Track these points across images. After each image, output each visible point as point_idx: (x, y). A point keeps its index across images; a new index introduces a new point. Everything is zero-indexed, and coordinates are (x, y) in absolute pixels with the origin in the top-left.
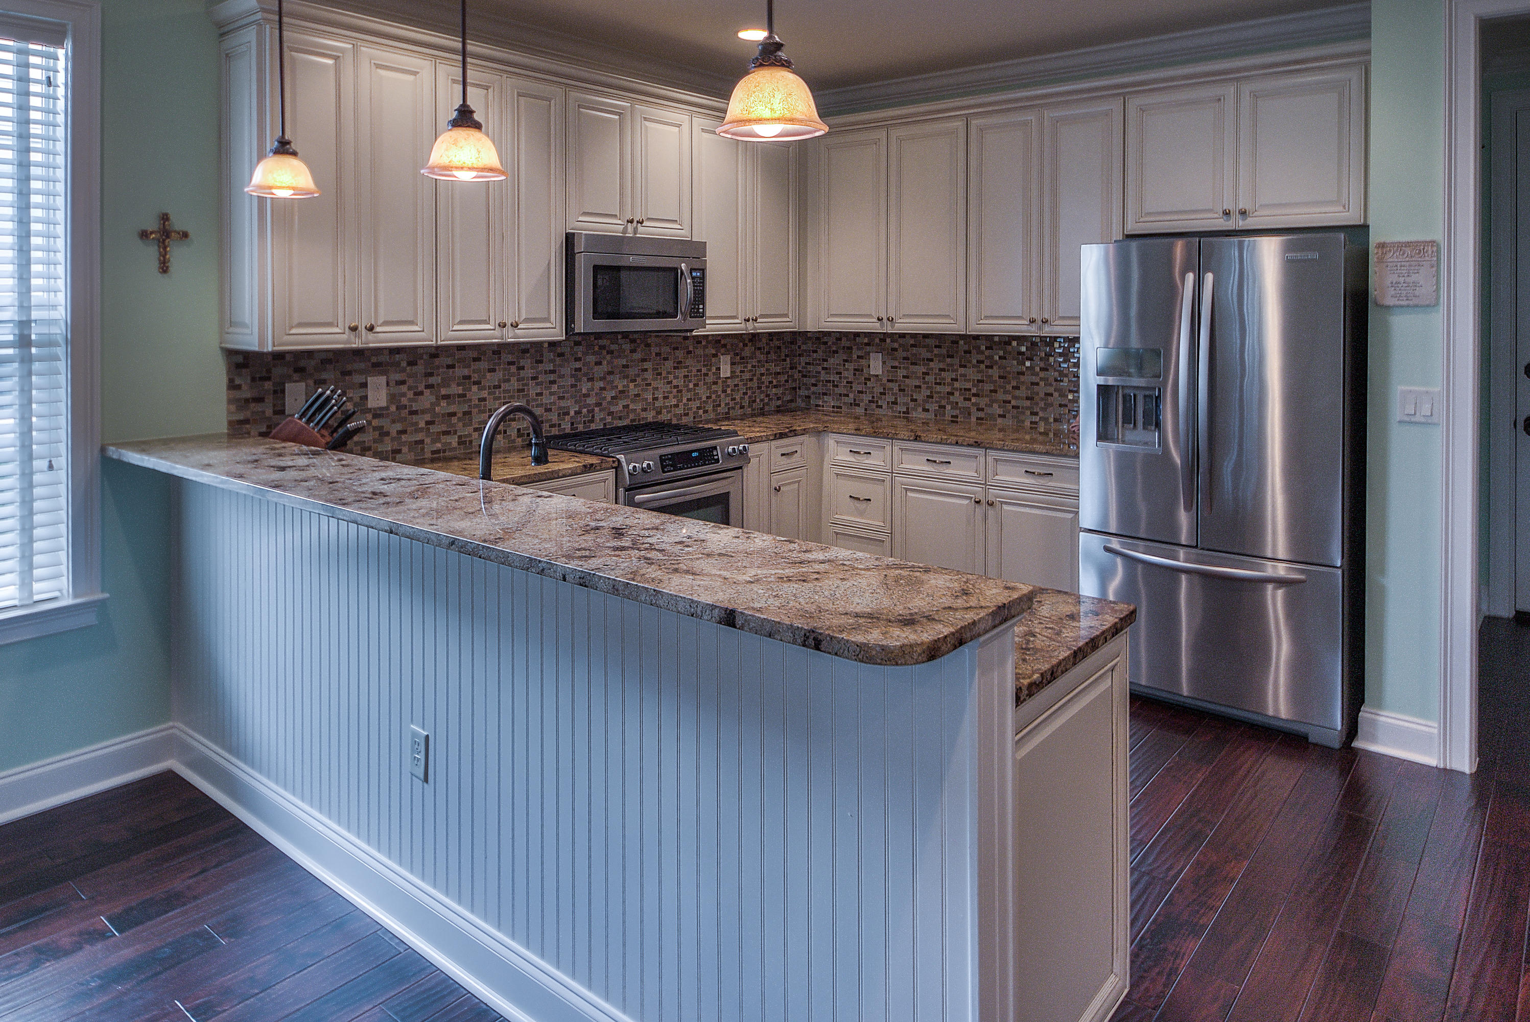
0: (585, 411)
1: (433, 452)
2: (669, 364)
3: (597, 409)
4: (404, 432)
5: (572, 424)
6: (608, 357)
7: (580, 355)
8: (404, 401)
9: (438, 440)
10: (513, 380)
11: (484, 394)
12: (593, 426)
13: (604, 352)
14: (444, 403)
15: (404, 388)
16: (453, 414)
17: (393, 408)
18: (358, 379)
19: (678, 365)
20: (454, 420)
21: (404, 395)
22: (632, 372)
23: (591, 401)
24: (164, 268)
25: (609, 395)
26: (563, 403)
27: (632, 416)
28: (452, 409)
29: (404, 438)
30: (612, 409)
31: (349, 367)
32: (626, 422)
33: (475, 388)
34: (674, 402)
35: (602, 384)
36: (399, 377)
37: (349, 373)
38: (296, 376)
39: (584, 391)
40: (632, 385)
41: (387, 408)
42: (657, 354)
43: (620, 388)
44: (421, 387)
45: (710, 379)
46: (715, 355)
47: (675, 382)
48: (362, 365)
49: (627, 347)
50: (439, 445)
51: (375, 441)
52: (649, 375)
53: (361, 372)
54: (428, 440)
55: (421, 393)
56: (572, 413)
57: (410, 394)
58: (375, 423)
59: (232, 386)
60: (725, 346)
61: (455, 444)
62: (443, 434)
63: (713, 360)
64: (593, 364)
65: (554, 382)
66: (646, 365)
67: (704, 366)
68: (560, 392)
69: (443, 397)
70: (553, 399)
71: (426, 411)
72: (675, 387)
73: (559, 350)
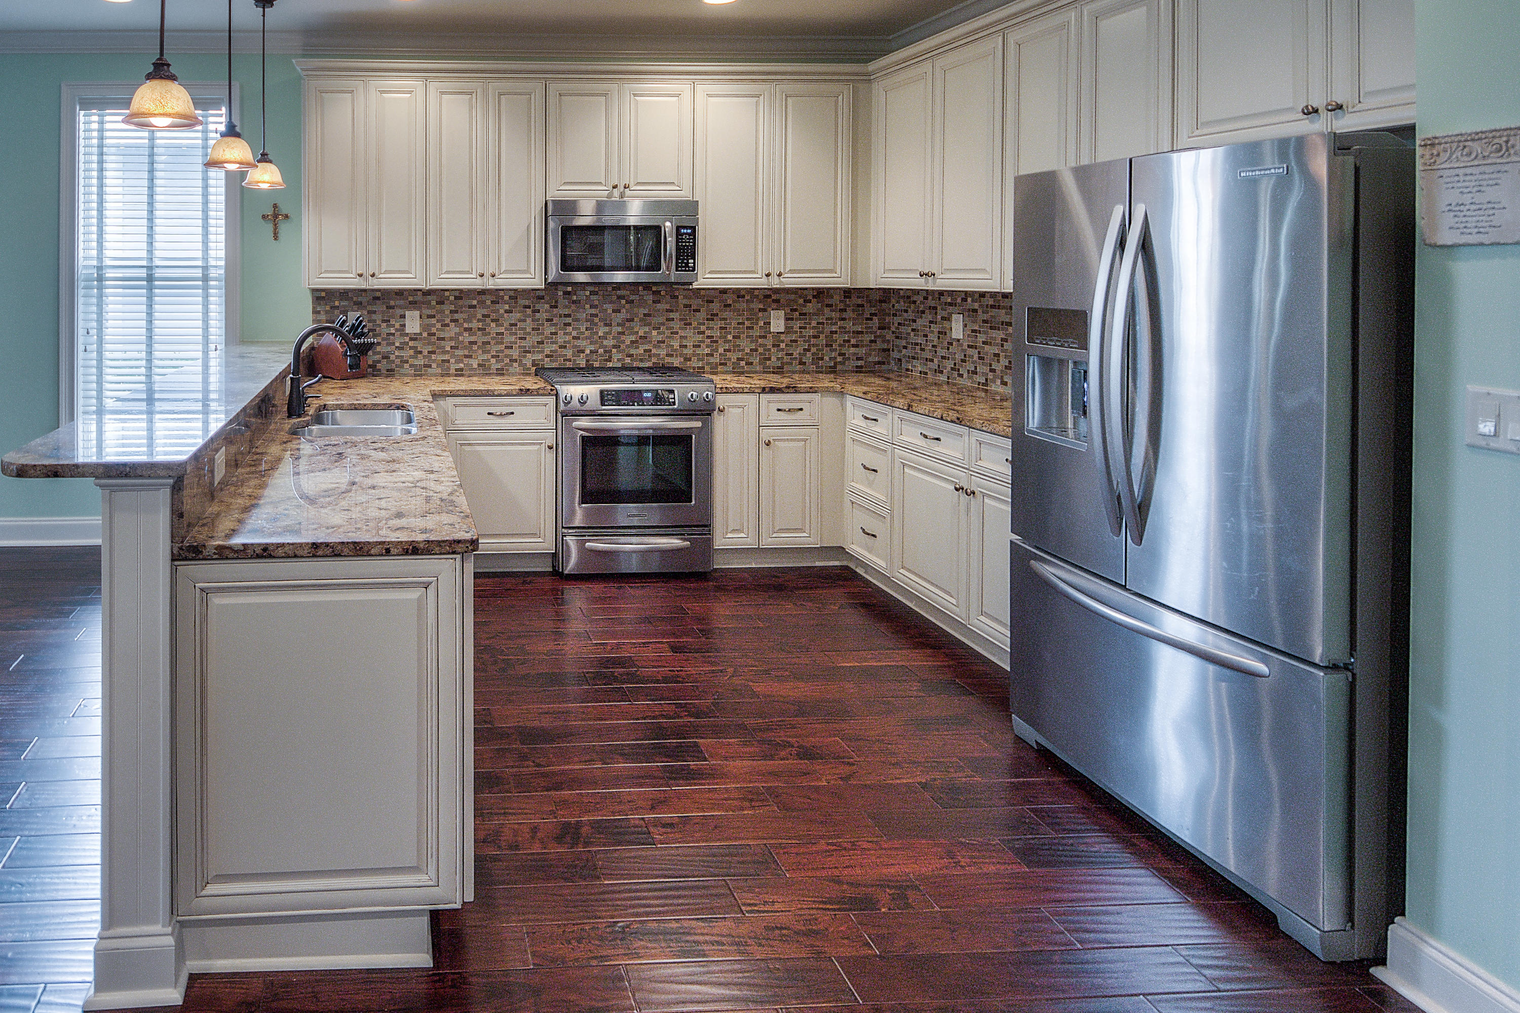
0: (601, 351)
1: (456, 370)
2: (702, 315)
3: (614, 350)
4: (433, 352)
5: (587, 361)
6: (628, 306)
7: (596, 303)
8: (434, 330)
9: (462, 361)
10: (529, 320)
11: (502, 330)
12: (610, 365)
13: (623, 302)
14: (466, 334)
15: (433, 321)
16: (475, 343)
17: (425, 335)
18: (399, 312)
19: (712, 317)
20: (475, 347)
21: (434, 326)
22: (655, 320)
23: (609, 343)
24: (276, 237)
25: (628, 339)
26: (577, 343)
27: (654, 360)
28: (472, 339)
29: (433, 357)
30: (632, 351)
31: (392, 303)
32: (647, 364)
33: (493, 325)
34: (707, 351)
35: (620, 329)
36: (429, 312)
37: (392, 307)
38: (355, 307)
39: (600, 334)
40: (654, 333)
41: (421, 334)
42: (686, 306)
43: (641, 333)
44: (447, 321)
45: (757, 332)
46: (764, 310)
47: (708, 333)
48: (402, 302)
49: (650, 298)
50: (462, 365)
51: (411, 357)
52: (676, 325)
53: (401, 307)
54: (452, 361)
55: (447, 325)
56: (588, 352)
57: (439, 325)
58: (411, 344)
59: (315, 312)
60: (777, 301)
61: (475, 366)
62: (466, 356)
63: (760, 314)
64: (610, 311)
65: (569, 324)
66: (672, 315)
67: (748, 319)
68: (574, 333)
69: (466, 330)
70: (567, 338)
71: (451, 339)
72: (708, 337)
73: (575, 298)
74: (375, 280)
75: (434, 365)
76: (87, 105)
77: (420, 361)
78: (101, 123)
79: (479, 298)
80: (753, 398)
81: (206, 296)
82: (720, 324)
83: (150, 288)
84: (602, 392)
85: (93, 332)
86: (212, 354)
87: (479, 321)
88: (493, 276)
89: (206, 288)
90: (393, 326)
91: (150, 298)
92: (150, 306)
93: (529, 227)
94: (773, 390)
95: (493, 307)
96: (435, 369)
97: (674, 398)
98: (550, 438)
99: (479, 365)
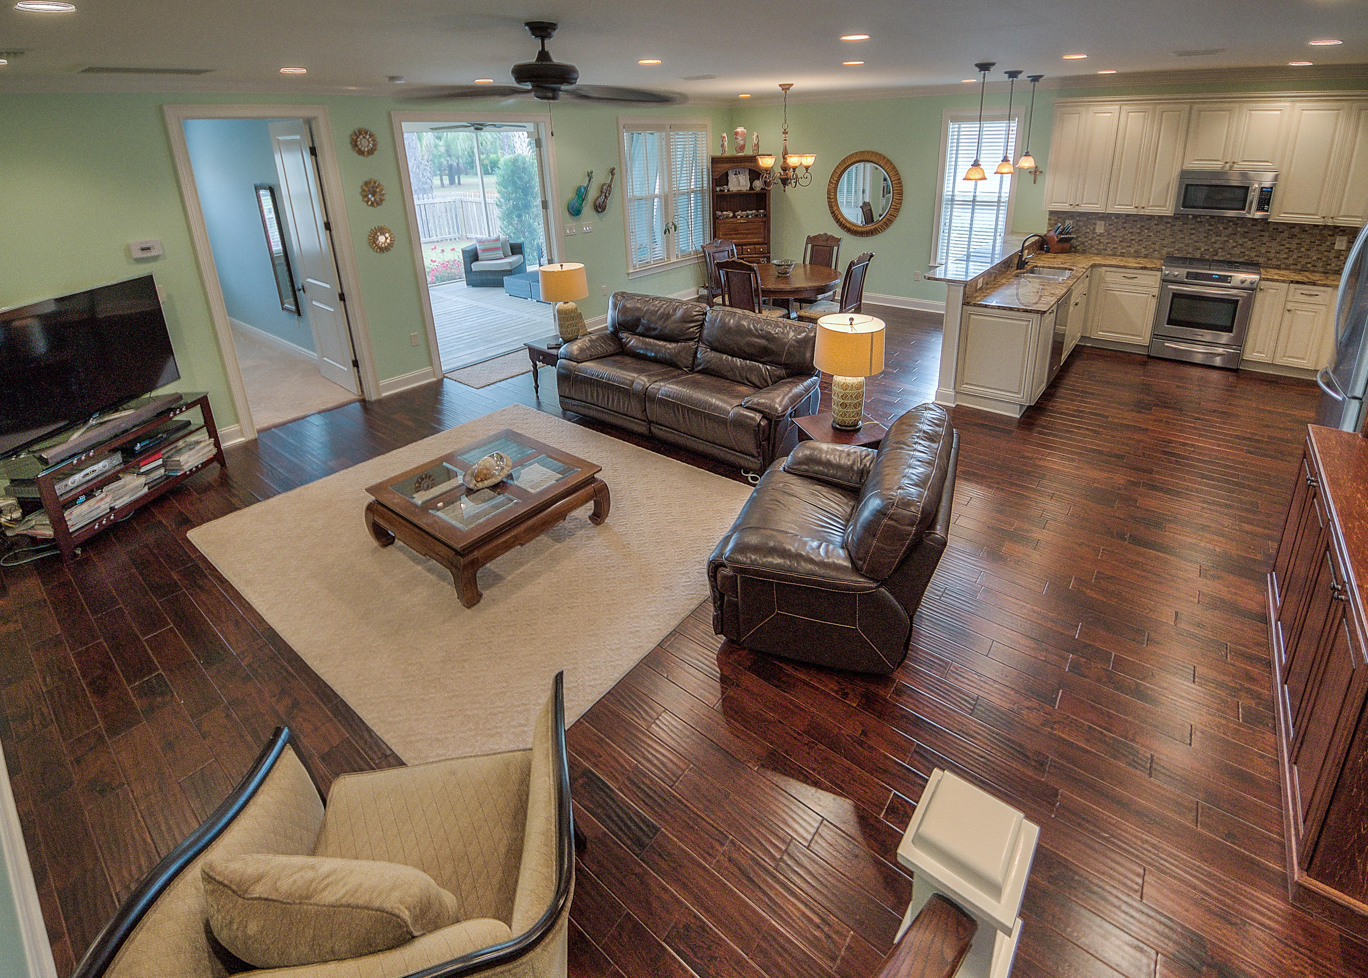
0: (1211, 250)
1: (1121, 254)
2: (1286, 234)
3: (1220, 250)
4: (1109, 243)
6: (1234, 226)
7: (1213, 223)
8: (1111, 232)
9: (1124, 249)
10: (1168, 230)
11: (1151, 234)
12: (1216, 258)
13: (1231, 224)
14: (1130, 235)
15: (1112, 227)
16: (1134, 240)
17: (1106, 234)
18: (1093, 222)
19: (1292, 236)
20: (1133, 242)
21: (1111, 229)
22: (1251, 235)
23: (1217, 246)
24: (1035, 182)
25: (1231, 244)
26: (1197, 244)
27: (1246, 258)
28: (1133, 238)
29: (1109, 245)
30: (1234, 252)
31: (1090, 217)
33: (1146, 231)
34: (1285, 256)
35: (1226, 239)
36: (1111, 223)
37: (1089, 221)
38: (1069, 219)
39: (1213, 240)
40: (1249, 242)
41: (1104, 233)
42: (1274, 229)
43: (1240, 242)
44: (1120, 228)
45: (1322, 248)
46: (1333, 235)
47: (1288, 246)
48: (1096, 217)
49: (1249, 224)
50: (1124, 251)
51: (1097, 245)
52: (1265, 239)
53: (1095, 220)
54: (1119, 248)
55: (1120, 230)
56: (1202, 250)
57: (1114, 230)
58: (1098, 238)
59: (1049, 221)
60: (1343, 231)
61: (1132, 252)
62: (1128, 246)
63: (1329, 238)
64: (1221, 228)
65: (1193, 234)
66: (1263, 233)
67: (1319, 240)
68: (1196, 239)
69: (1130, 233)
70: (1190, 241)
71: (1120, 237)
72: (1287, 248)
73: (1199, 219)
74: (1078, 207)
75: (1109, 249)
76: (955, 120)
77: (1101, 247)
78: (959, 128)
81: (998, 210)
82: (1297, 241)
83: (974, 206)
85: (947, 224)
86: (998, 237)
87: (1138, 228)
88: (1143, 208)
89: (998, 206)
90: (1089, 228)
91: (973, 210)
92: (973, 214)
93: (1169, 183)
94: (1298, 283)
96: (1109, 251)
99: (1135, 251)
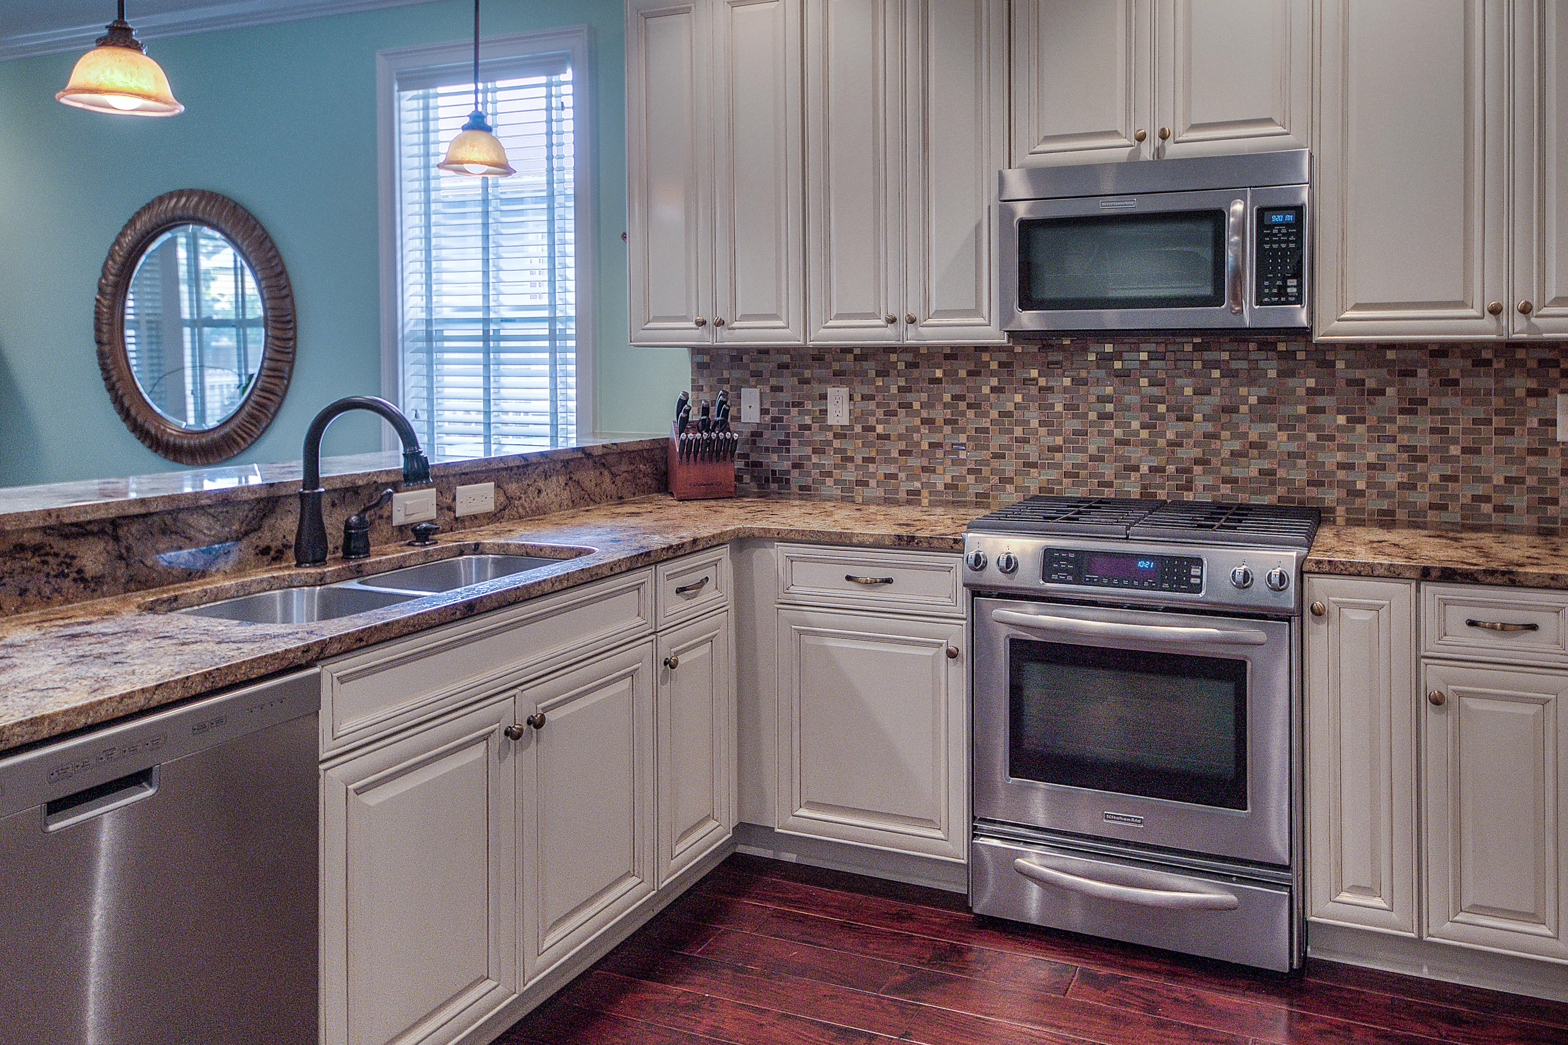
0: (1171, 469)
1: (909, 492)
3: (1198, 469)
4: (871, 460)
5: (1144, 487)
6: (1225, 382)
7: (1161, 375)
8: (872, 421)
9: (917, 478)
10: (1034, 406)
11: (985, 423)
12: (1189, 496)
13: (1216, 374)
14: (925, 430)
15: (872, 405)
16: (939, 445)
17: (858, 429)
18: (817, 388)
19: (1412, 406)
20: (939, 453)
21: (872, 414)
25: (1228, 445)
26: (1125, 452)
27: (1281, 490)
28: (936, 438)
29: (872, 467)
30: (1237, 472)
31: (807, 374)
33: (970, 414)
35: (1209, 427)
36: (866, 390)
37: (807, 382)
38: (752, 381)
39: (1170, 435)
40: (1282, 436)
41: (851, 427)
42: (1350, 382)
43: (1253, 437)
44: (894, 405)
45: (1520, 442)
47: (1404, 439)
48: (823, 373)
50: (917, 485)
51: (836, 466)
53: (820, 381)
54: (902, 475)
55: (894, 414)
56: (1144, 469)
57: (880, 413)
58: (837, 444)
59: (695, 387)
61: (940, 487)
62: (924, 469)
63: (1531, 402)
64: (1188, 391)
65: (1110, 416)
66: (1321, 401)
67: (1498, 412)
68: (1118, 433)
69: (924, 421)
70: (1105, 442)
71: (900, 437)
72: (1403, 448)
73: (1118, 365)
75: (873, 483)
77: (850, 474)
79: (947, 365)
80: (1401, 591)
81: (554, 364)
82: (1432, 421)
83: (487, 352)
84: (1048, 553)
87: (946, 406)
88: (912, 321)
89: (553, 351)
90: (809, 413)
91: (487, 366)
92: (487, 378)
93: (978, 228)
94: (1448, 575)
95: (970, 382)
96: (874, 490)
97: (1201, 577)
98: (958, 636)
99: (947, 486)
